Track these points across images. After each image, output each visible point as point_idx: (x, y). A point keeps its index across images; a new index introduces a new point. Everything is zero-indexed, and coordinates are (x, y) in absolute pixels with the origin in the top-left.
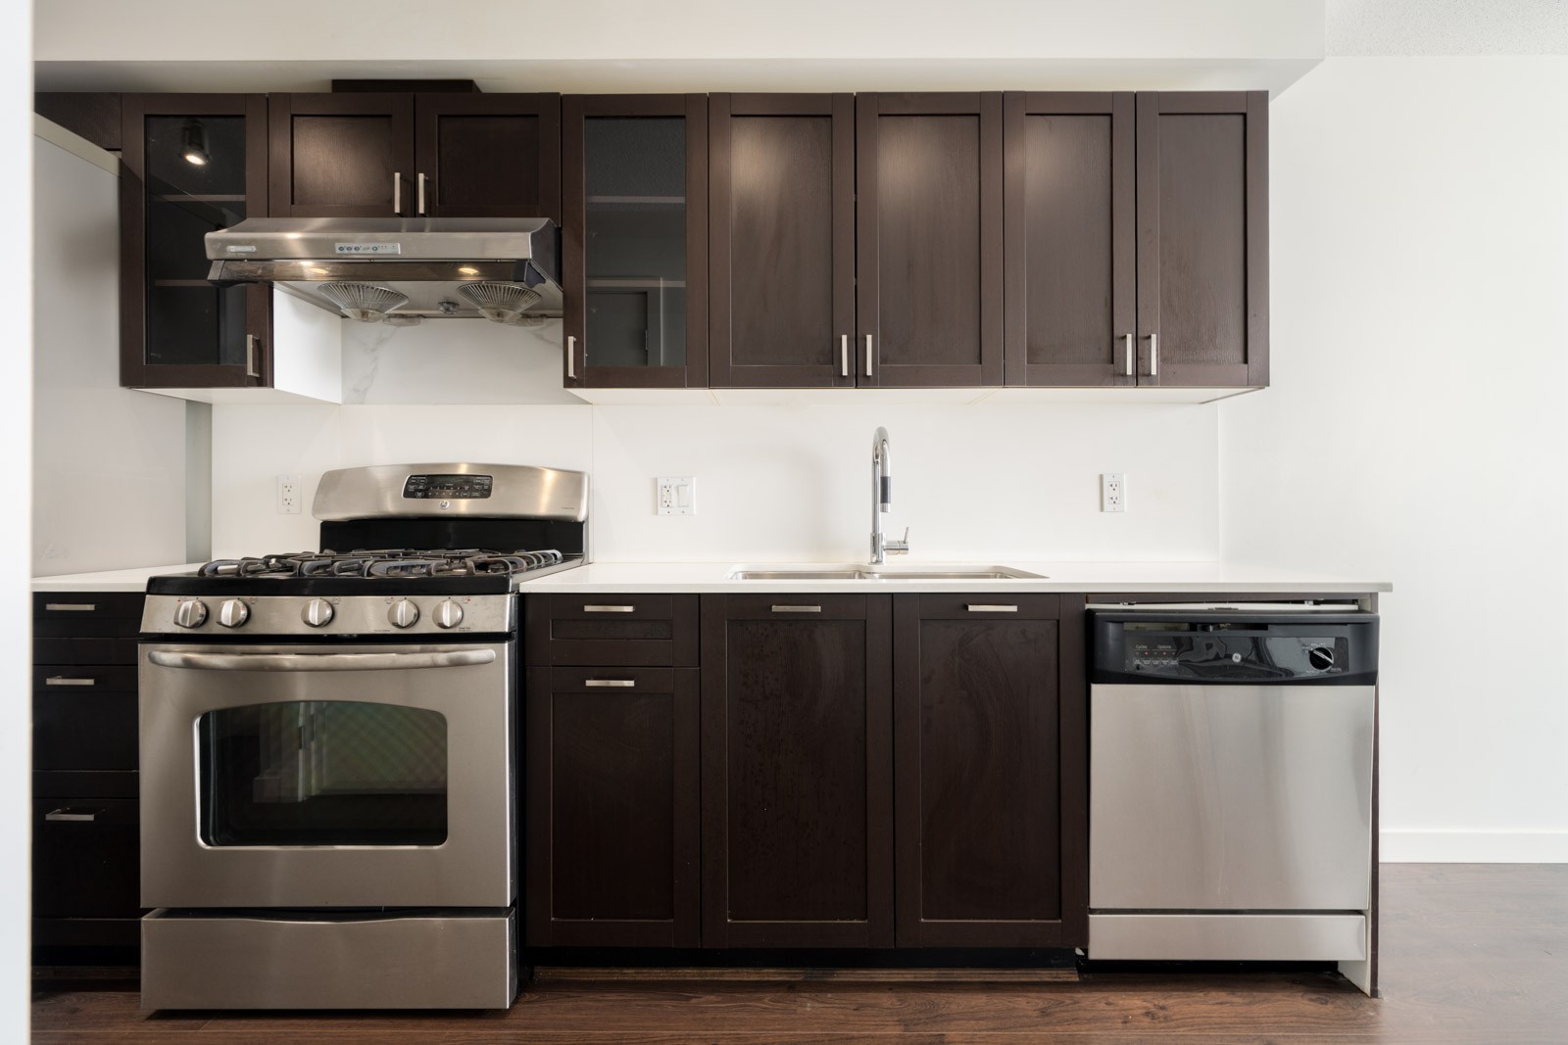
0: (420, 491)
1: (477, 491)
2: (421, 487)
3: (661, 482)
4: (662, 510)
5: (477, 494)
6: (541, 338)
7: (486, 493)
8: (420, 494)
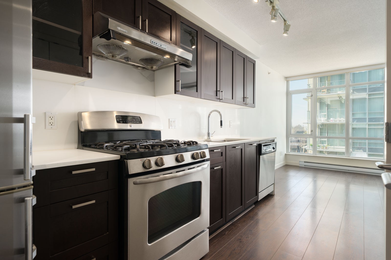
0: (121, 121)
1: (138, 121)
2: (121, 120)
3: (170, 120)
4: (170, 127)
5: (138, 122)
6: (142, 74)
7: (140, 122)
8: (121, 122)
